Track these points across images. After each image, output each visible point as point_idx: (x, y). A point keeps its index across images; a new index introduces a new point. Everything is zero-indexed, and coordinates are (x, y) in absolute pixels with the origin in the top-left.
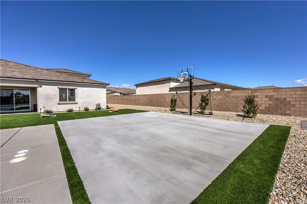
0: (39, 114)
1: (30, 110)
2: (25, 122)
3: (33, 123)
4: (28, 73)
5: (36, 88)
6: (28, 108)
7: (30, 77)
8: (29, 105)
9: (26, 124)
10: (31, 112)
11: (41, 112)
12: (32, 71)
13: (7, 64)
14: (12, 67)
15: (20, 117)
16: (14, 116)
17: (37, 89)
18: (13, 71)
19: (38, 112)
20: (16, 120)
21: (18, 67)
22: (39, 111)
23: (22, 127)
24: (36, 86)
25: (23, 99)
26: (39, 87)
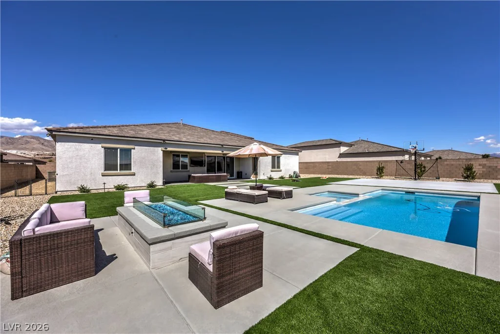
22: (261, 178)
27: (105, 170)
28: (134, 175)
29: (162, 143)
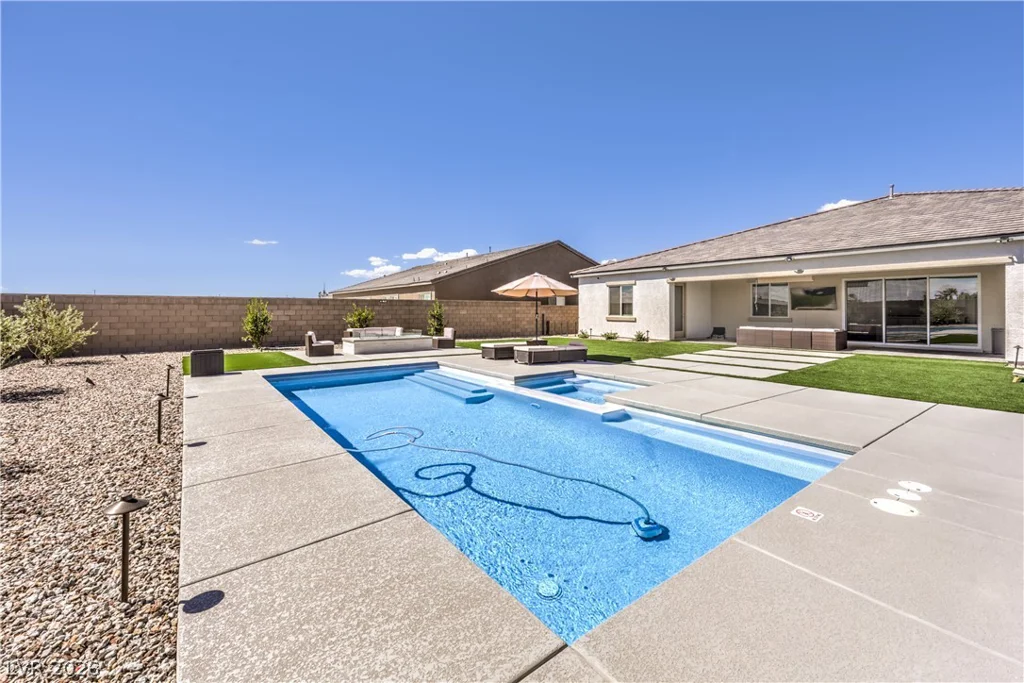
0: (1012, 366)
1: (979, 347)
2: (951, 387)
3: (978, 397)
4: (976, 218)
5: (1001, 267)
6: (973, 339)
7: (980, 230)
8: (976, 329)
9: (953, 394)
10: (983, 354)
11: (1019, 360)
12: (989, 207)
13: (914, 205)
14: (926, 210)
15: (938, 369)
16: (924, 363)
17: (1004, 269)
18: (926, 222)
19: (1007, 359)
20: (924, 376)
21: (946, 204)
22: (1010, 356)
23: (937, 402)
24: (1004, 259)
25: (961, 309)
26: (1013, 263)
27: (610, 314)
28: (635, 321)
29: (665, 270)
